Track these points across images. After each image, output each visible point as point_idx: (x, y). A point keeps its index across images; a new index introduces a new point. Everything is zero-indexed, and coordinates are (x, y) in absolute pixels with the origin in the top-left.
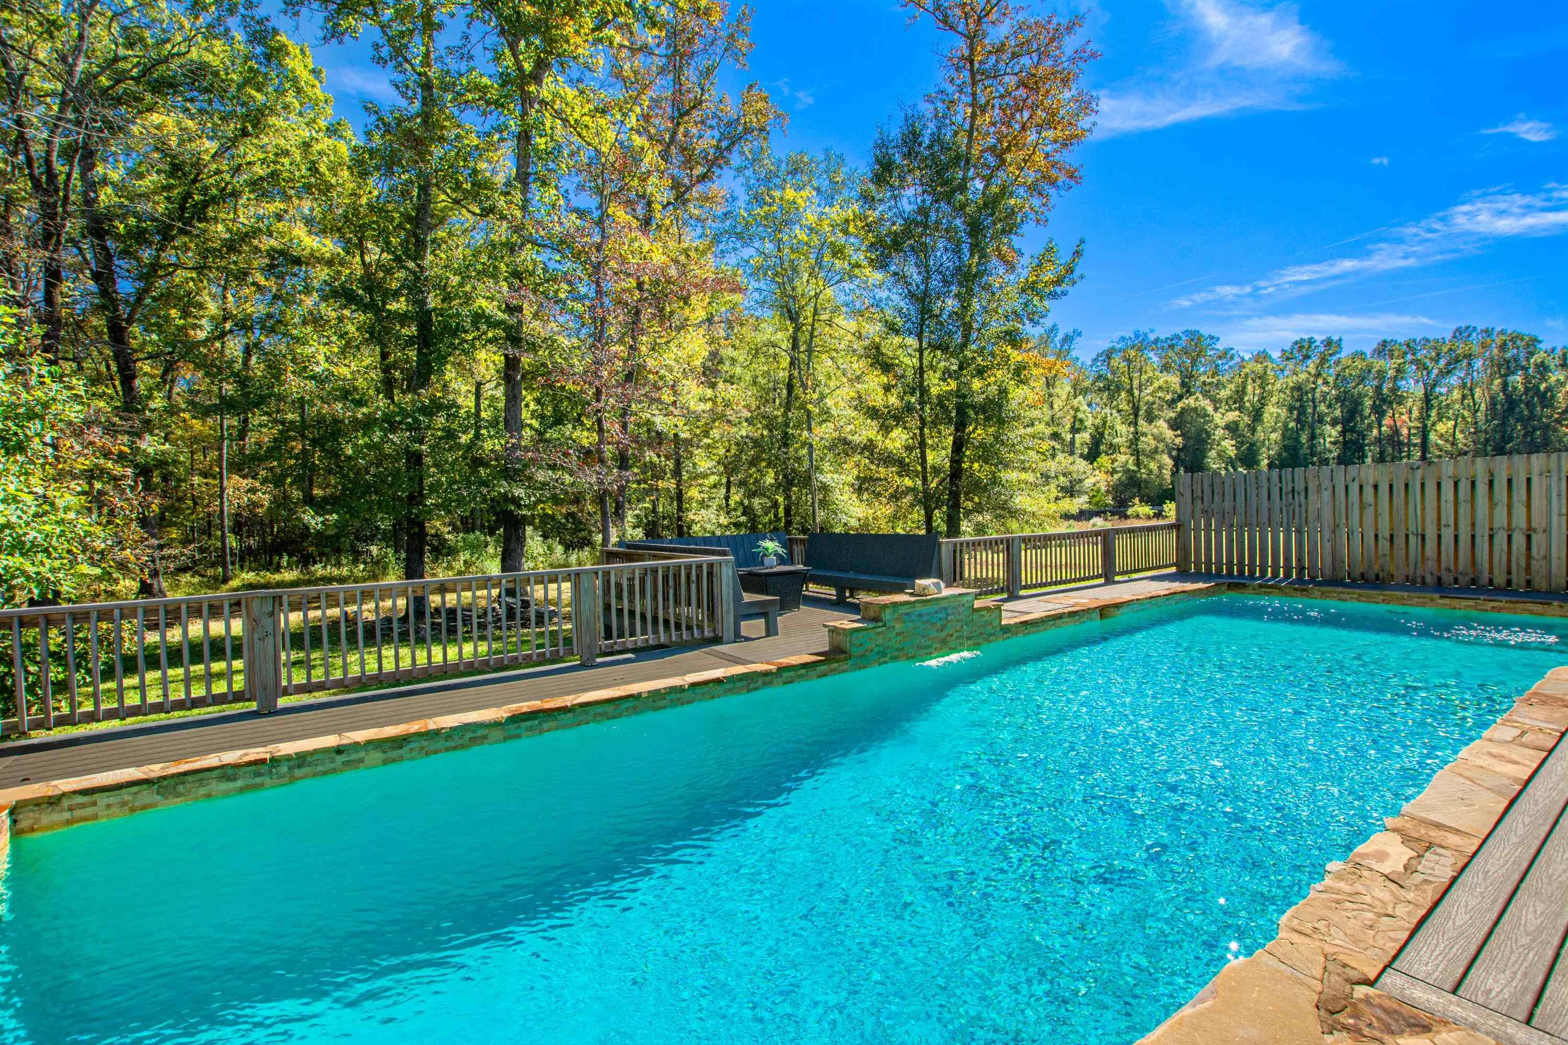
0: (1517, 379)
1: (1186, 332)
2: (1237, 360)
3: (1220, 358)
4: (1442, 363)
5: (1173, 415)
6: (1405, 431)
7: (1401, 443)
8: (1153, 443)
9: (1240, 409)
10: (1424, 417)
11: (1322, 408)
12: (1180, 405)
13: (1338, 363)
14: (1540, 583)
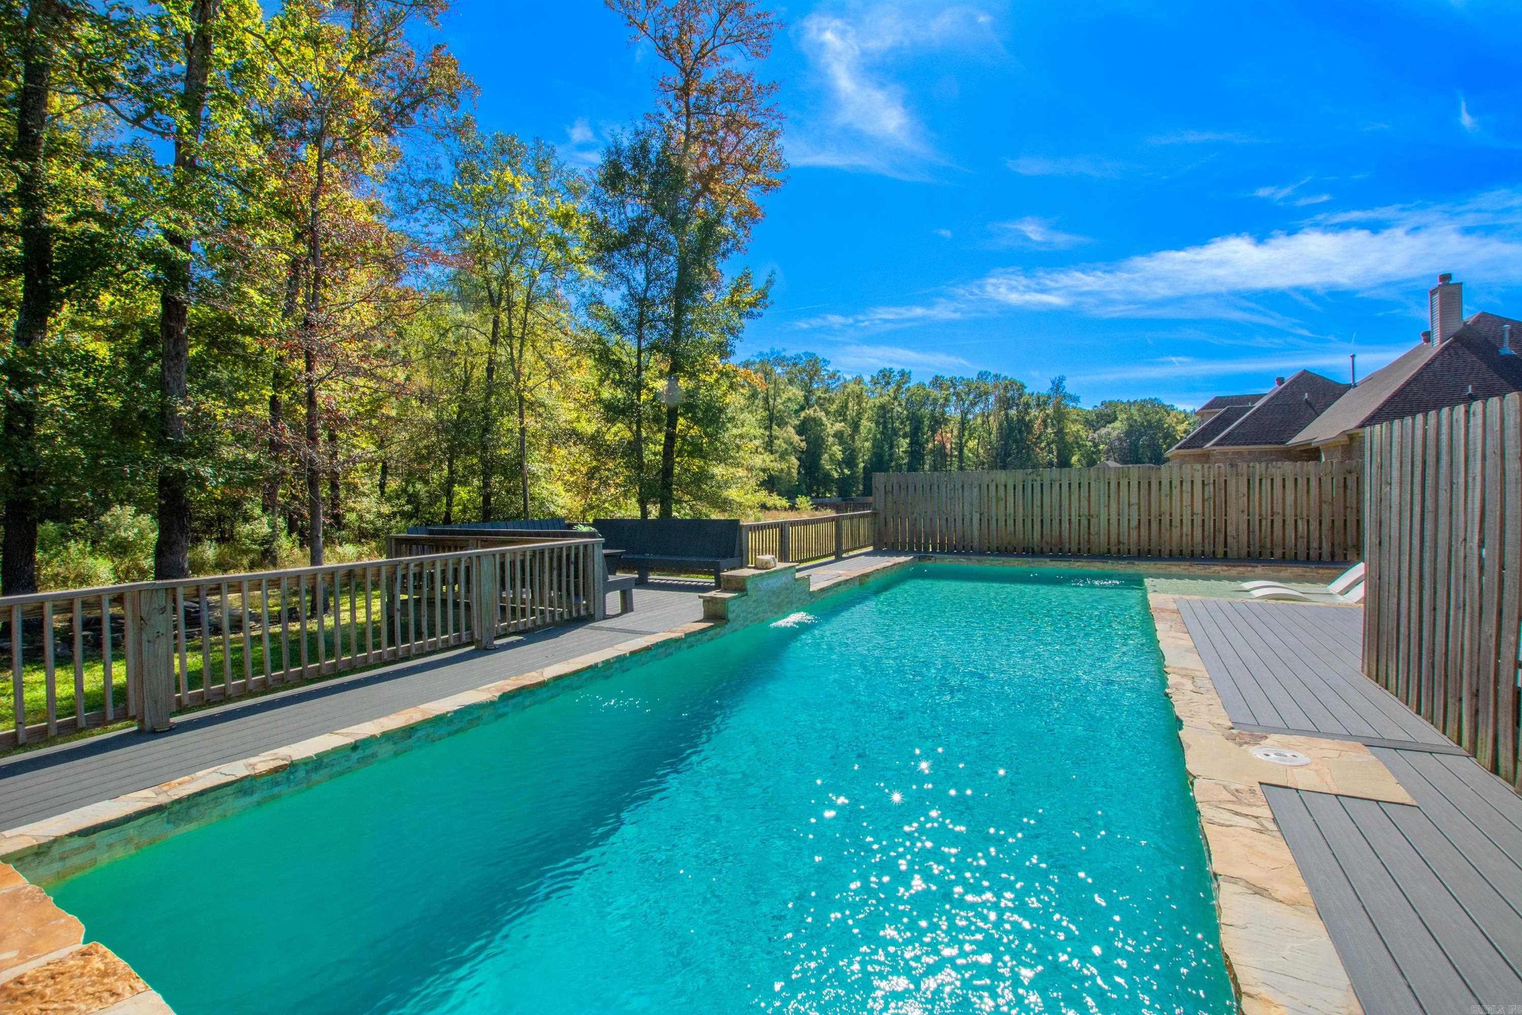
0: (1013, 412)
1: (805, 354)
2: (842, 381)
3: (830, 378)
4: (971, 397)
5: (797, 422)
6: (948, 446)
7: (946, 455)
8: (784, 446)
9: (844, 420)
10: (960, 436)
11: (897, 424)
12: (803, 414)
13: (908, 389)
14: (1095, 550)
